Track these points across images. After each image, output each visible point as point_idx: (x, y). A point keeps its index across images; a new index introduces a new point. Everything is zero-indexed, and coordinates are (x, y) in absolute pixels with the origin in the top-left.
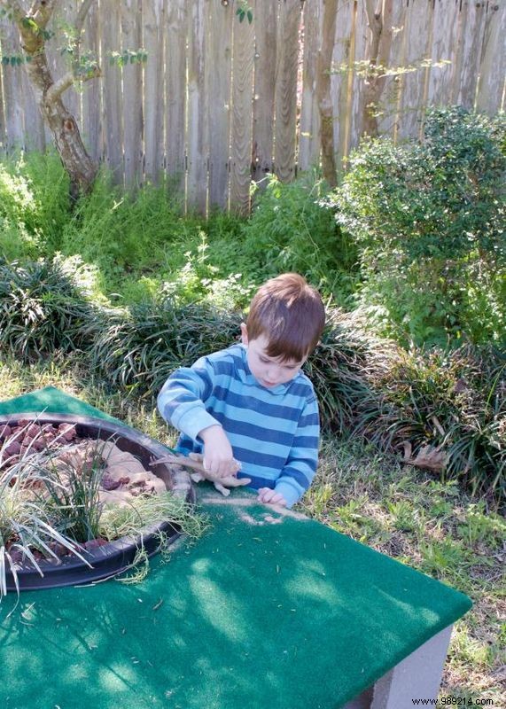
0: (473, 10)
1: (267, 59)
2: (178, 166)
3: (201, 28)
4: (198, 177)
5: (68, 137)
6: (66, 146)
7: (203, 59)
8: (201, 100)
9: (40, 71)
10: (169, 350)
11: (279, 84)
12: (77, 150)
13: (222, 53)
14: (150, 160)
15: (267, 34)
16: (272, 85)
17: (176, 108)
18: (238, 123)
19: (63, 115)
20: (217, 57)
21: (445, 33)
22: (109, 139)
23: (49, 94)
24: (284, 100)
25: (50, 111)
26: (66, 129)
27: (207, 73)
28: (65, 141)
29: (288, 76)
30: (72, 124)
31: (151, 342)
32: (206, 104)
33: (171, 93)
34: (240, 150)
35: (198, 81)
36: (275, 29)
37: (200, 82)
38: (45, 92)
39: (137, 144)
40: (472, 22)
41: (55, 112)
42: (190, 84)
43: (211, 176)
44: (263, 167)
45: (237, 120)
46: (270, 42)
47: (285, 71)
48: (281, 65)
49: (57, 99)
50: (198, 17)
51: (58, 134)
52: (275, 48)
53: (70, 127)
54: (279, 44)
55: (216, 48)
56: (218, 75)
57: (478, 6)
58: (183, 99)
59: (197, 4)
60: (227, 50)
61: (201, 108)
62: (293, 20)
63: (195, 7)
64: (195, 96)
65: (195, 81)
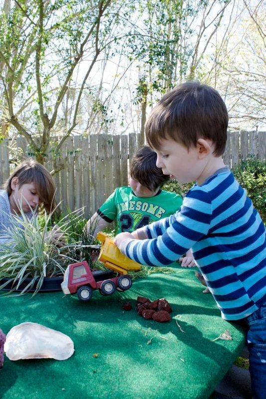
1: (118, 177)
3: (95, 169)
7: (96, 179)
8: (96, 193)
13: (102, 177)
15: (117, 170)
17: (87, 196)
20: (100, 178)
27: (97, 184)
29: (125, 182)
36: (120, 168)
37: (95, 187)
42: (92, 188)
46: (118, 172)
47: (124, 181)
48: (122, 179)
50: (93, 166)
52: (120, 174)
54: (121, 173)
55: (100, 175)
56: (101, 184)
58: (89, 193)
59: (93, 161)
60: (104, 176)
61: (96, 195)
62: (125, 164)
63: (92, 163)
64: (94, 191)
65: (93, 186)
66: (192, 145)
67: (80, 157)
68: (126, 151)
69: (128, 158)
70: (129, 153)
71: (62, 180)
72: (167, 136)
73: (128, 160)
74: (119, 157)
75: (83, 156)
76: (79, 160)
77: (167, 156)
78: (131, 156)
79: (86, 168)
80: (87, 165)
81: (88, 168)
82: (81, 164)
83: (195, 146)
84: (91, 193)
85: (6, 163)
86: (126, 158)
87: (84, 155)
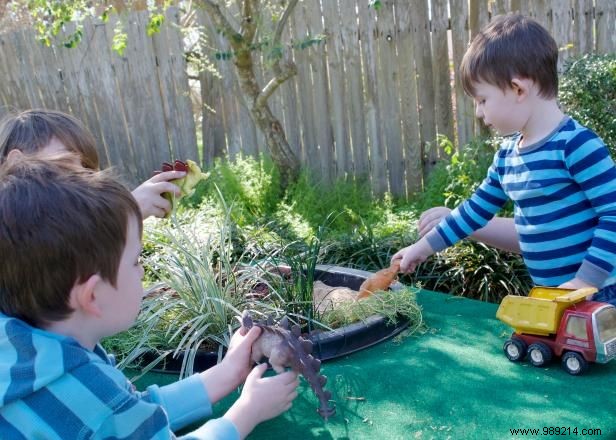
0: (583, 18)
1: (426, 76)
2: (364, 168)
3: (372, 60)
4: (381, 175)
5: (275, 136)
6: (275, 144)
7: (377, 83)
8: (378, 115)
9: (249, 83)
10: (372, 262)
11: (437, 94)
12: (284, 148)
13: (390, 77)
14: (341, 165)
16: (432, 96)
17: (359, 124)
18: (408, 129)
19: (271, 119)
20: (387, 81)
21: (564, 38)
22: (308, 154)
23: (258, 100)
24: (442, 106)
25: (261, 115)
26: (274, 130)
27: (380, 94)
28: (274, 140)
29: (444, 87)
30: (277, 125)
31: (356, 258)
32: (382, 117)
33: (353, 112)
34: (411, 150)
35: (374, 100)
36: (429, 53)
37: (375, 101)
38: (255, 100)
39: (330, 154)
40: (583, 27)
41: (264, 116)
43: (390, 174)
44: (431, 160)
45: (406, 127)
46: (427, 63)
47: (441, 84)
48: (437, 79)
49: (265, 105)
50: (369, 51)
51: (268, 134)
52: (431, 67)
53: (276, 128)
54: (434, 64)
55: (385, 73)
56: (389, 94)
57: (586, 14)
58: (363, 116)
59: (368, 42)
60: (394, 74)
61: (378, 121)
62: (443, 44)
63: (366, 46)
64: (373, 112)
65: (371, 101)
66: (508, 87)
67: (337, 35)
68: (444, 11)
69: (450, 28)
70: (449, 16)
71: (300, 90)
72: (480, 79)
73: (449, 32)
74: (428, 26)
75: (344, 32)
76: (337, 42)
77: (484, 101)
78: (456, 22)
79: (352, 60)
80: (355, 52)
81: (357, 58)
82: (342, 51)
83: (512, 87)
84: (367, 116)
85: (179, 63)
86: (444, 27)
87: (347, 29)
